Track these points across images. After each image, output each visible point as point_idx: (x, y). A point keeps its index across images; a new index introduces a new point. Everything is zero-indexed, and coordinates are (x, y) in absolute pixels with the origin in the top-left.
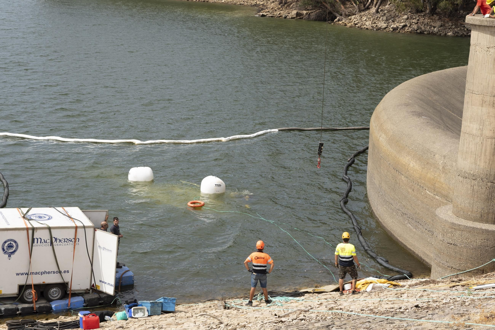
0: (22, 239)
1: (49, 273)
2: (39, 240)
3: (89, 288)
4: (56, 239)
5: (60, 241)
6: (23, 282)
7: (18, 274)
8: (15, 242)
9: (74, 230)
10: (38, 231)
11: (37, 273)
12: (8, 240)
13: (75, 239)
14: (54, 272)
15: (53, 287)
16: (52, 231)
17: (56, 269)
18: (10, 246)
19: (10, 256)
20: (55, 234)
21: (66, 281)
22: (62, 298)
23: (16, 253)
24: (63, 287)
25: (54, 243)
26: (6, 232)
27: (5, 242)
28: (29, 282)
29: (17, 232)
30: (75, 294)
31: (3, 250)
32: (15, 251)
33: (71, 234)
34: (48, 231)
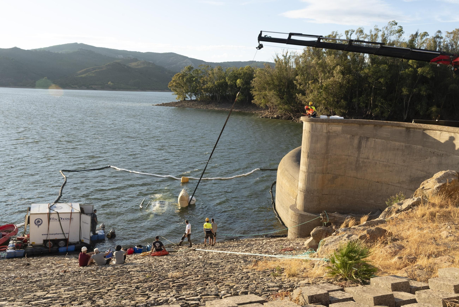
0: (45, 219)
1: (58, 234)
2: (53, 219)
3: (79, 241)
4: (61, 218)
5: (64, 219)
6: (45, 238)
7: (43, 235)
8: (41, 220)
9: (70, 214)
10: (52, 214)
11: (52, 234)
12: (38, 219)
13: (71, 218)
14: (61, 234)
15: (61, 241)
16: (59, 214)
17: (62, 232)
18: (38, 222)
19: (38, 226)
20: (61, 216)
22: (66, 246)
23: (42, 225)
24: (66, 240)
25: (61, 220)
26: (36, 215)
27: (36, 220)
28: (48, 239)
29: (42, 215)
30: (71, 244)
31: (35, 223)
32: (41, 224)
33: (68, 216)
34: (57, 215)
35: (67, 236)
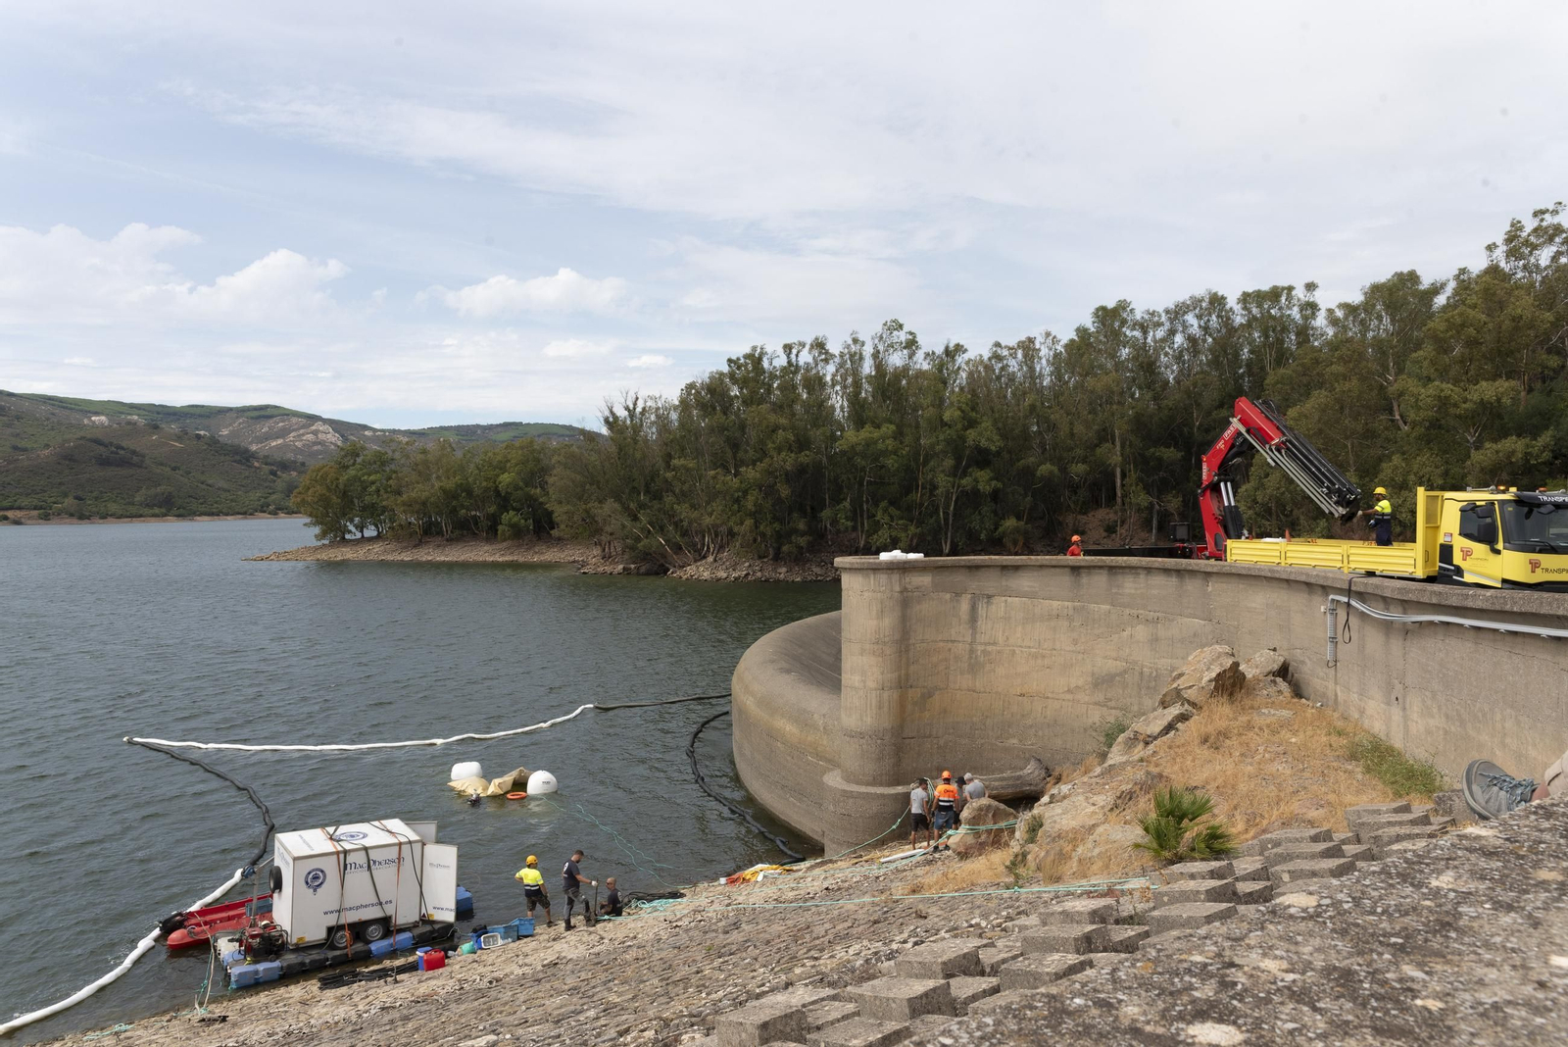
0: (331, 867)
1: (366, 906)
2: (353, 865)
3: (418, 919)
4: (374, 862)
5: (380, 863)
6: (333, 923)
7: (326, 913)
8: (322, 871)
9: (397, 848)
10: (352, 854)
11: (351, 909)
12: (313, 870)
13: (399, 859)
14: (373, 905)
15: (371, 925)
16: (369, 851)
17: (375, 901)
18: (316, 878)
19: (315, 890)
20: (373, 855)
21: (388, 914)
22: (383, 937)
23: (323, 886)
24: (385, 923)
25: (373, 867)
26: (310, 860)
27: (309, 873)
28: (342, 921)
29: (324, 858)
30: (401, 930)
31: (307, 883)
32: (322, 883)
33: (393, 853)
34: (364, 852)
35: (390, 910)
